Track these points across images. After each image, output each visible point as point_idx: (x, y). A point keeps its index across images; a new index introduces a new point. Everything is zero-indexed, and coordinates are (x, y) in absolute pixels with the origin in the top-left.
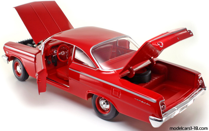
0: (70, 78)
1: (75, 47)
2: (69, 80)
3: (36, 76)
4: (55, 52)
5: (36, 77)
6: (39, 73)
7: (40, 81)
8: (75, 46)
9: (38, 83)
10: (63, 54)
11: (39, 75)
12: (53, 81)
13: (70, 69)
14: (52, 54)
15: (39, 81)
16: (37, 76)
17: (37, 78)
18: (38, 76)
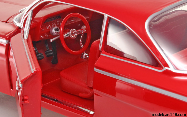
0: (95, 91)
1: (108, 17)
2: (94, 95)
3: (17, 88)
4: (54, 31)
5: (18, 92)
6: (24, 82)
7: (26, 100)
8: (106, 16)
9: (22, 105)
10: (73, 34)
11: (23, 86)
12: (54, 100)
13: (96, 70)
14: (47, 35)
15: (24, 100)
16: (19, 88)
17: (19, 94)
18: (23, 89)
